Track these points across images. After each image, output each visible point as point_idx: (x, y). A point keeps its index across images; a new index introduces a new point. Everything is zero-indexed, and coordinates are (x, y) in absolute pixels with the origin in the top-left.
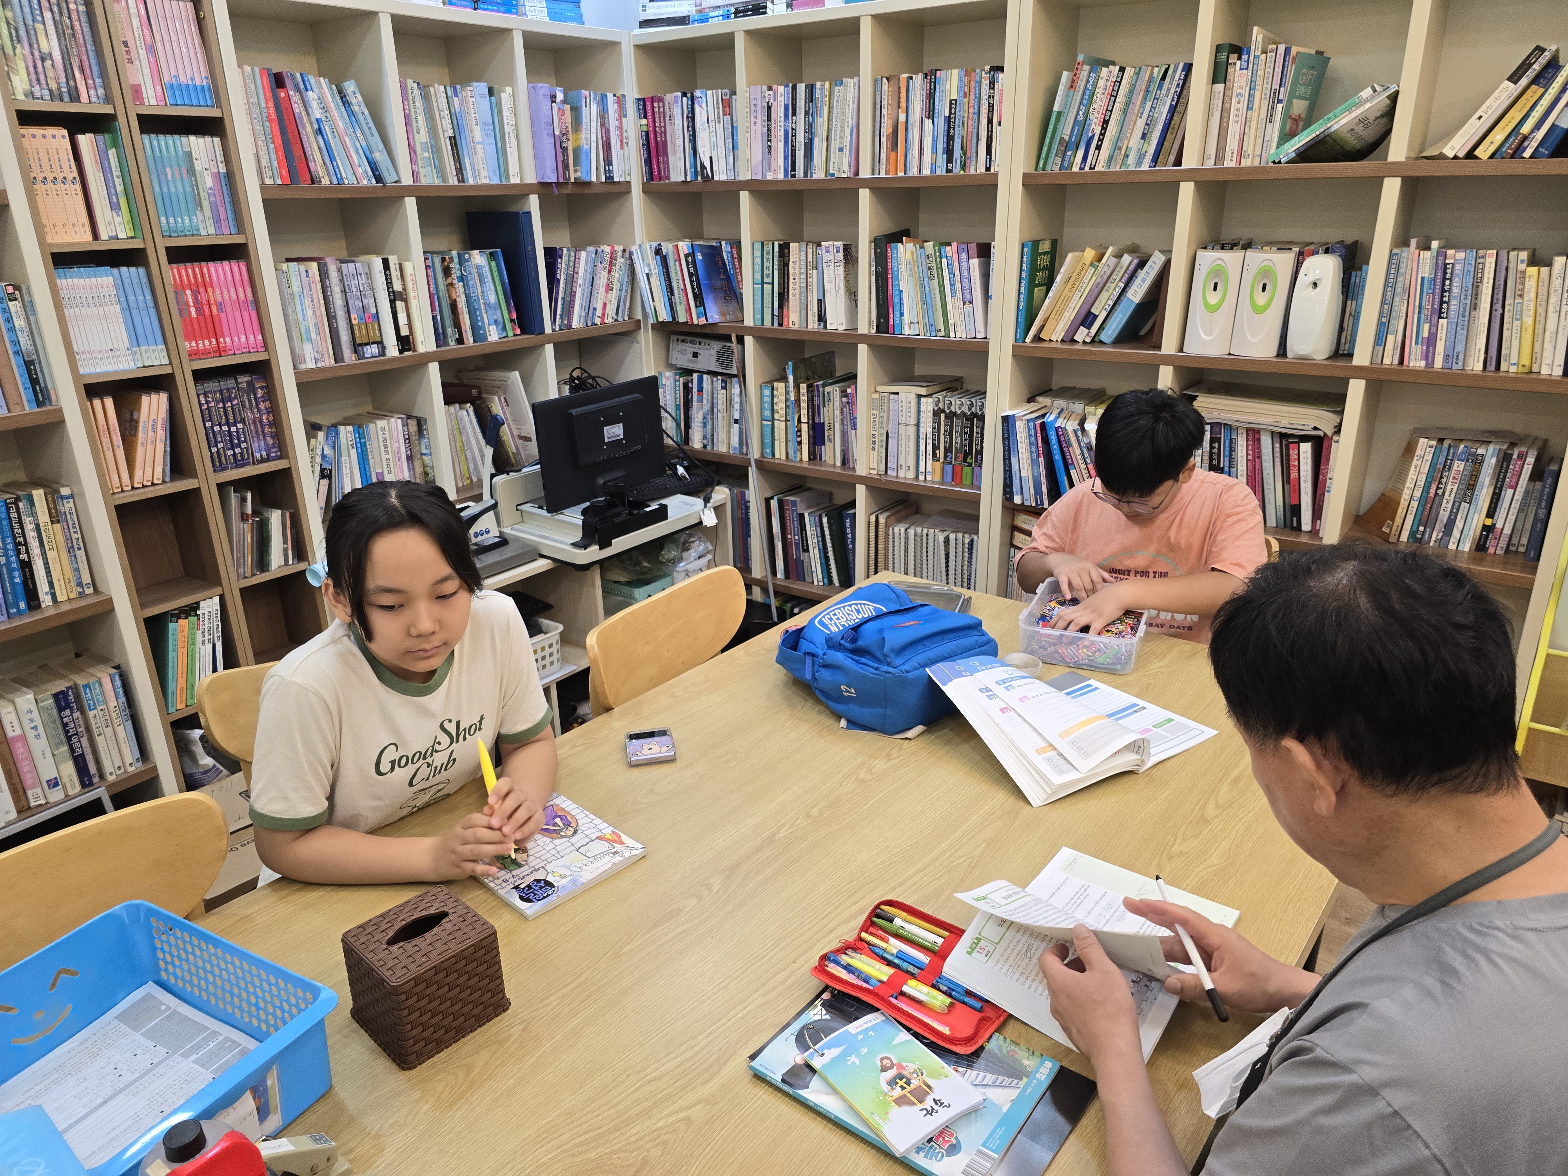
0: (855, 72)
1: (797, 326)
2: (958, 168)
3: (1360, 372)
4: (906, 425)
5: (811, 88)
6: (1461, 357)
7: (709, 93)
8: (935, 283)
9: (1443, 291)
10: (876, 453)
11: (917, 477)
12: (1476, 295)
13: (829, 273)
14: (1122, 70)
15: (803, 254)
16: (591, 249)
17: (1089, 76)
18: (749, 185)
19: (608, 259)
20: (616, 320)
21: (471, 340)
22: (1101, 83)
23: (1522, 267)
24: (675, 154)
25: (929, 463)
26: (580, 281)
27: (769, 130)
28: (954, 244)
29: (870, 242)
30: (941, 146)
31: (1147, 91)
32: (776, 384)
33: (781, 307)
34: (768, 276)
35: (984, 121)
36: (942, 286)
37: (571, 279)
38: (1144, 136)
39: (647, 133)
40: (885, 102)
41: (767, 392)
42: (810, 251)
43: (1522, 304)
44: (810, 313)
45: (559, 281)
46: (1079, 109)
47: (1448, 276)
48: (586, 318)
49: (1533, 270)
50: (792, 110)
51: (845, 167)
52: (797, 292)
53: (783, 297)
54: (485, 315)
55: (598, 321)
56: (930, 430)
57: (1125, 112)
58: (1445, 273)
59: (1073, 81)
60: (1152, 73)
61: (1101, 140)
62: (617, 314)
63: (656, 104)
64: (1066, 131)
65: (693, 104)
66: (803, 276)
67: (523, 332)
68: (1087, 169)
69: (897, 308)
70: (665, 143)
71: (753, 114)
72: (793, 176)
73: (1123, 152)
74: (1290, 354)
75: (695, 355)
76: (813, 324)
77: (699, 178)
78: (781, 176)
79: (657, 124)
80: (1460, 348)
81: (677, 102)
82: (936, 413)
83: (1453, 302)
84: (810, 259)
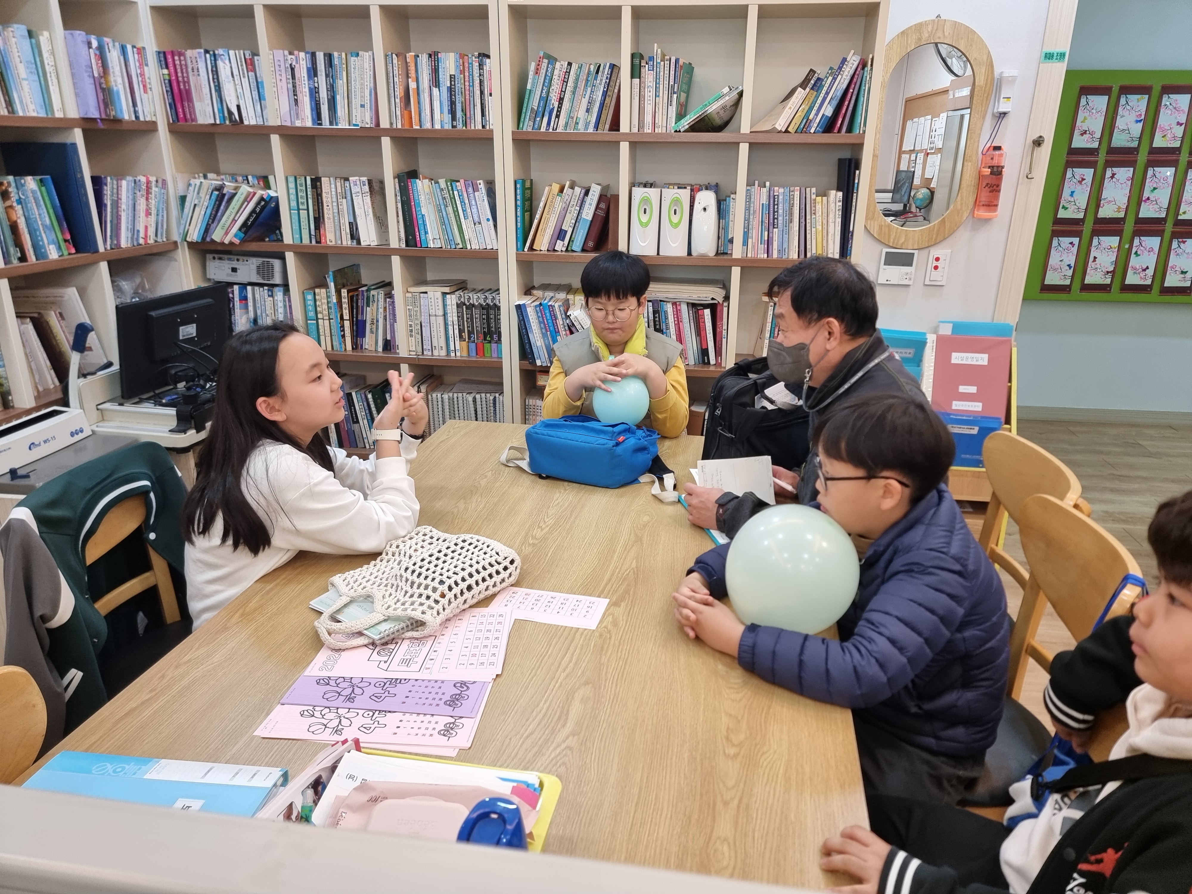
0: (369, 47)
1: (333, 243)
2: (461, 125)
3: (737, 263)
4: (436, 316)
5: (329, 58)
6: (787, 250)
7: (232, 52)
8: (450, 209)
9: (774, 212)
10: (413, 338)
11: (448, 354)
12: (791, 214)
13: (358, 201)
14: (570, 64)
15: (333, 186)
16: (129, 178)
17: (548, 67)
18: (281, 130)
19: (144, 187)
20: (156, 241)
21: (34, 258)
22: (556, 72)
23: (814, 197)
24: (201, 99)
25: (457, 343)
26: (124, 207)
27: (294, 86)
28: (462, 181)
29: (394, 178)
30: (446, 109)
31: (587, 80)
32: (317, 291)
33: (317, 227)
34: (303, 203)
35: (478, 93)
36: (456, 211)
37: (116, 204)
38: (588, 111)
39: (170, 81)
40: (396, 72)
41: (310, 297)
42: (338, 184)
43: (815, 218)
44: (343, 233)
45: (106, 205)
46: (542, 89)
47: (776, 203)
48: (132, 238)
49: (819, 199)
50: (313, 72)
51: (368, 120)
52: (331, 216)
53: (319, 221)
54: (44, 235)
55: (142, 241)
56: (456, 319)
57: (574, 93)
58: (774, 201)
59: (538, 69)
60: (589, 68)
61: (559, 111)
62: (156, 235)
63: (176, 58)
64: (534, 102)
65: (215, 60)
66: (335, 204)
67: (78, 251)
68: (551, 130)
69: (422, 228)
70: (188, 92)
71: (278, 73)
72: (321, 124)
73: (574, 121)
74: (694, 253)
75: (234, 270)
76: (347, 241)
77: (227, 122)
78: (309, 124)
79: (180, 74)
80: (785, 245)
81: (200, 57)
82: (458, 306)
83: (780, 218)
84: (339, 190)
